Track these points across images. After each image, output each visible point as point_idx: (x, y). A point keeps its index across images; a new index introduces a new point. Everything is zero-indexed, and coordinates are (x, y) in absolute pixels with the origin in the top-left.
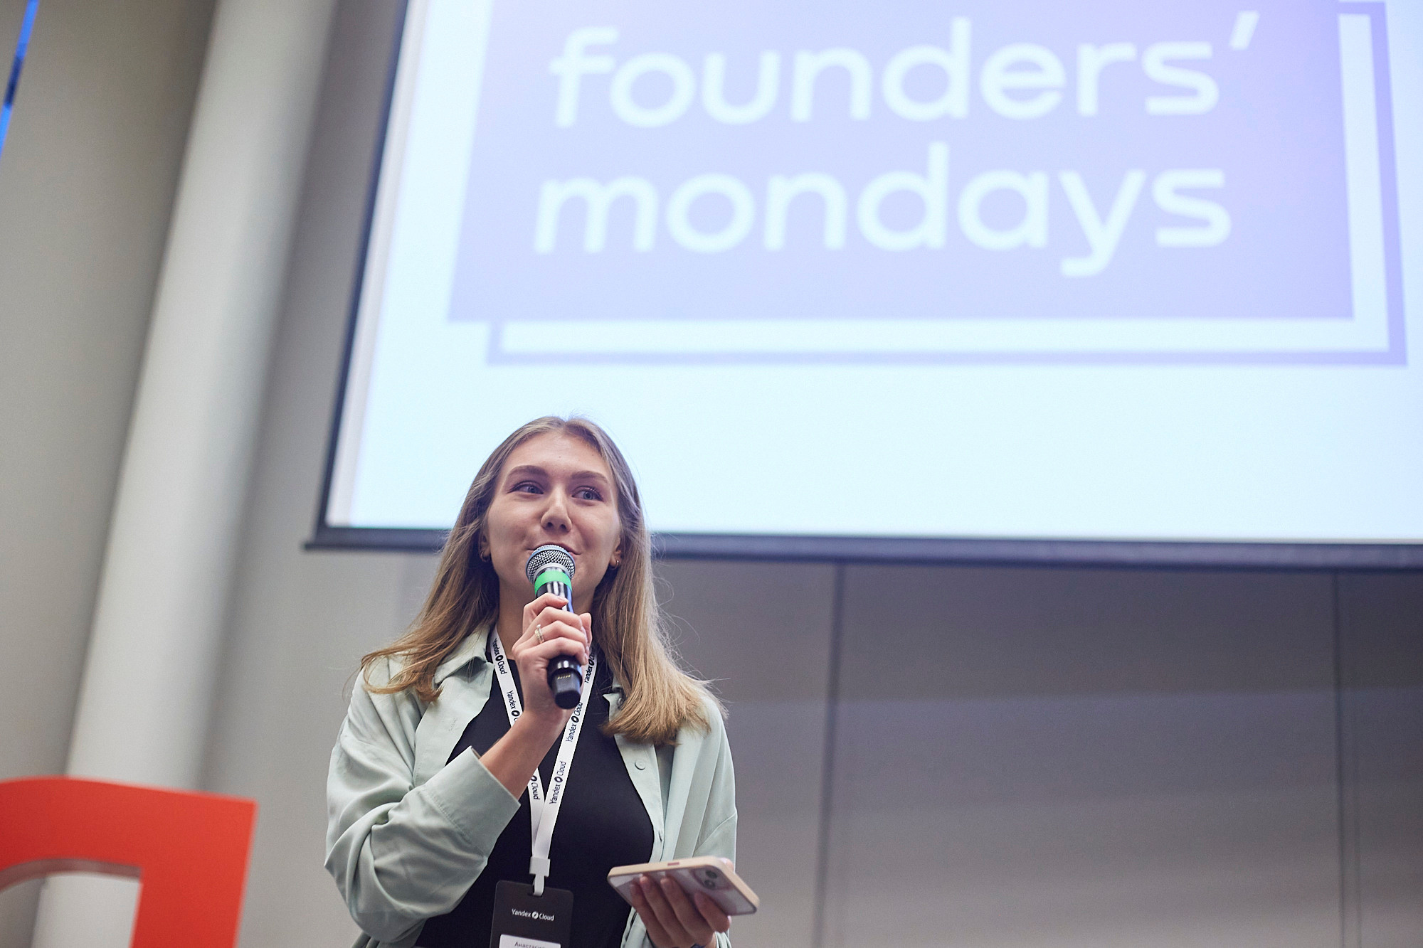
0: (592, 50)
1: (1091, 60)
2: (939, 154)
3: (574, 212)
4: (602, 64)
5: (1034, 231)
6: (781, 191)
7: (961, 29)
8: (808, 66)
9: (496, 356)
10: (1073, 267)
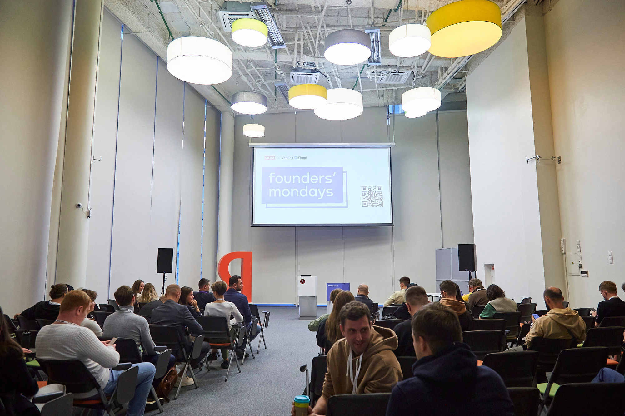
0: (273, 175)
1: (320, 177)
2: (307, 186)
3: (273, 192)
4: (274, 177)
5: (316, 195)
6: (292, 190)
7: (308, 173)
8: (294, 177)
9: (267, 207)
10: (319, 198)
